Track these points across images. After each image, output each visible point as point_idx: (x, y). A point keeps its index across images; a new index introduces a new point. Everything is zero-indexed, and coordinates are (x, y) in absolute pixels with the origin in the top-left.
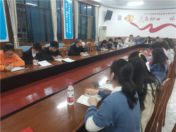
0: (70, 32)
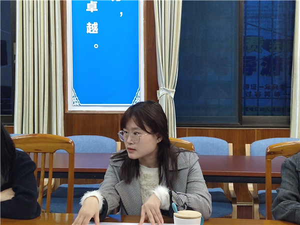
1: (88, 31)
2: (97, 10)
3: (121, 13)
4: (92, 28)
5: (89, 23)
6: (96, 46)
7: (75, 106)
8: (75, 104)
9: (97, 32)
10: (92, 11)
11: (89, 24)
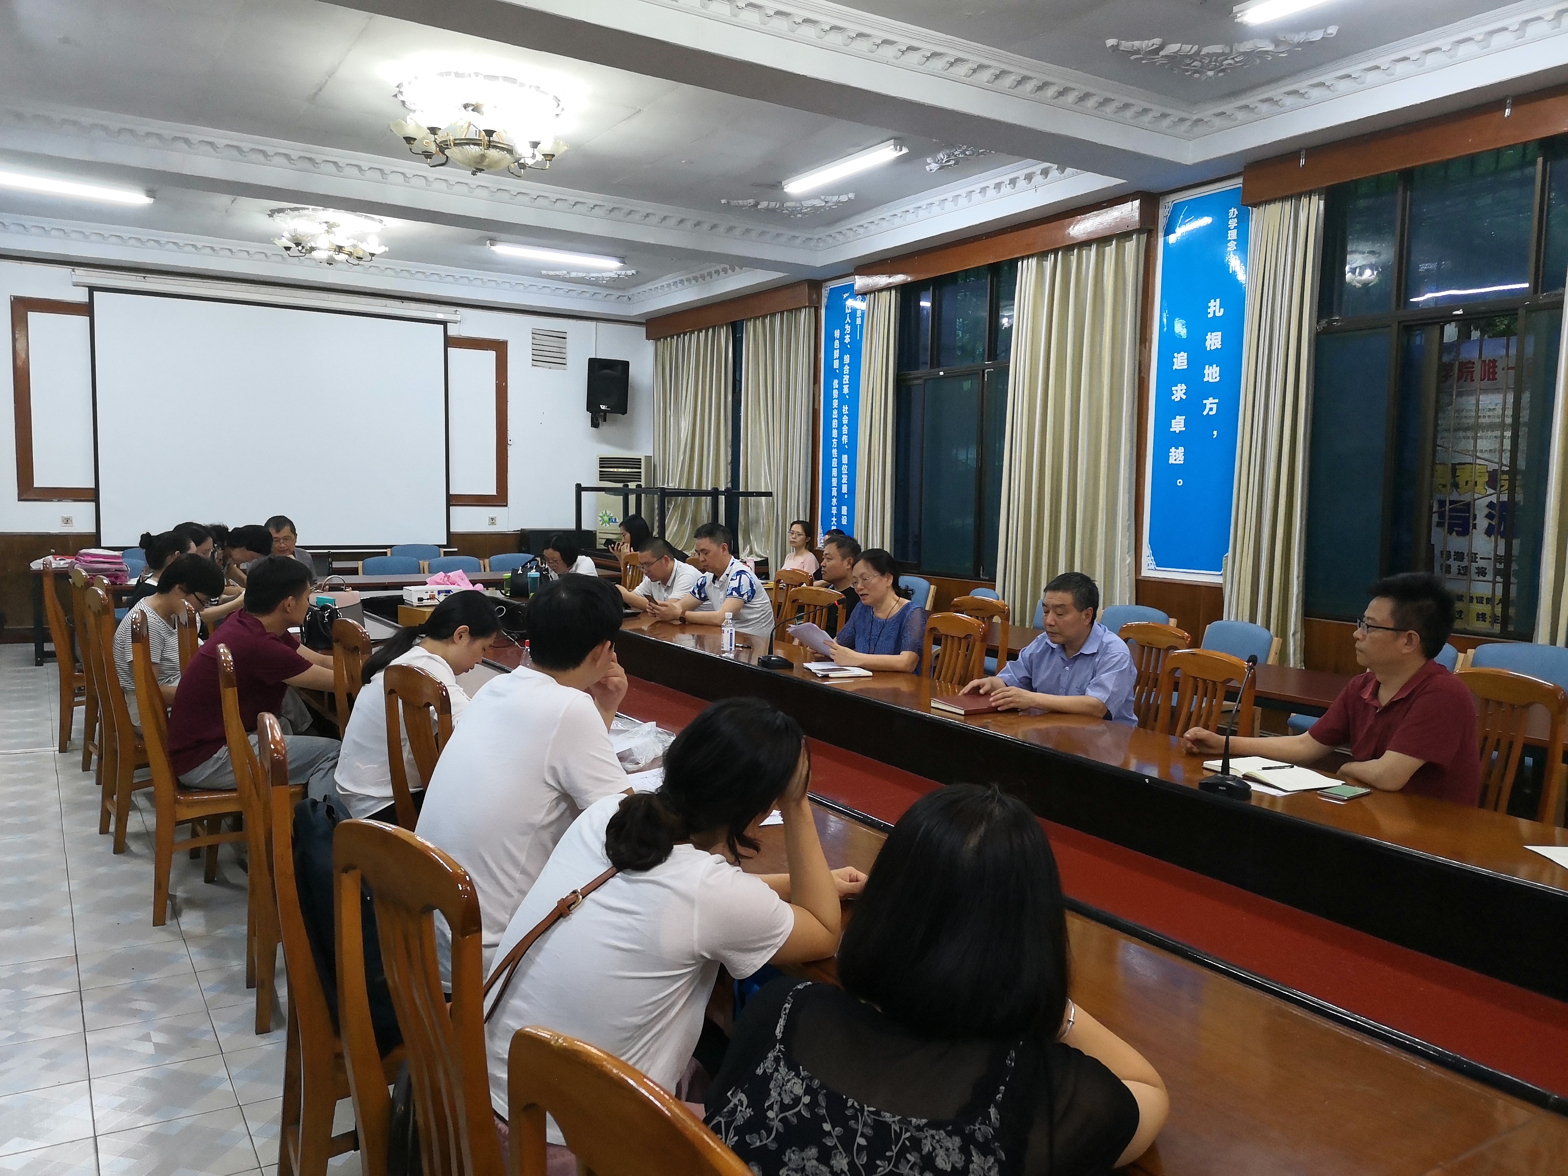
1: (1171, 461)
2: (1184, 429)
3: (1215, 433)
4: (1177, 456)
5: (1173, 448)
6: (1180, 482)
7: (1150, 570)
8: (1150, 567)
9: (1182, 462)
10: (1177, 432)
11: (1173, 450)
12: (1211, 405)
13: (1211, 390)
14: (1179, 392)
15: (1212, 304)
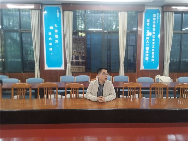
0: (153, 60)
2: (52, 45)
5: (50, 48)
8: (47, 68)
9: (52, 50)
12: (57, 41)
13: (56, 39)
14: (50, 39)
15: (55, 25)
